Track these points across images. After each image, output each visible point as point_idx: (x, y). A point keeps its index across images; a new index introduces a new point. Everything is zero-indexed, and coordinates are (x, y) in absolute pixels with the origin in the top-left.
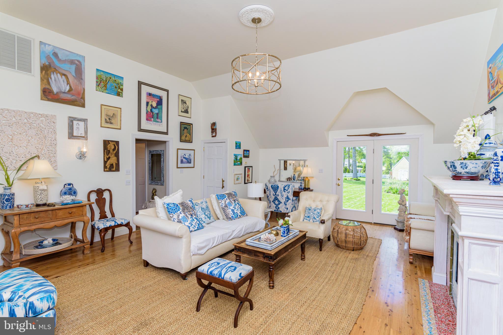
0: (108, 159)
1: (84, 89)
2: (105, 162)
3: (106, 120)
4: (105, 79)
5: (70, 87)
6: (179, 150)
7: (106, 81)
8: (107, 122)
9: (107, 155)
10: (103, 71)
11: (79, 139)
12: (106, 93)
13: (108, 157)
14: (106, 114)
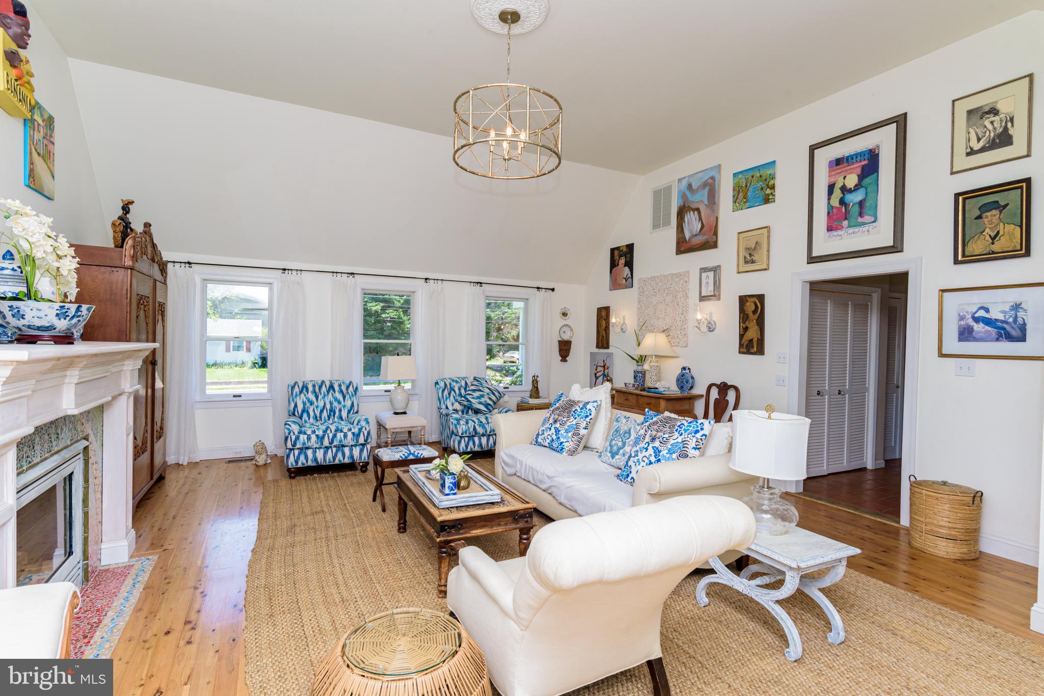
0: (746, 329)
1: (717, 218)
2: (741, 336)
3: (745, 258)
4: (744, 185)
5: (702, 223)
6: (945, 294)
7: (746, 186)
8: (746, 262)
9: (744, 323)
10: (741, 172)
11: (710, 300)
12: (748, 208)
13: (744, 326)
14: (746, 248)
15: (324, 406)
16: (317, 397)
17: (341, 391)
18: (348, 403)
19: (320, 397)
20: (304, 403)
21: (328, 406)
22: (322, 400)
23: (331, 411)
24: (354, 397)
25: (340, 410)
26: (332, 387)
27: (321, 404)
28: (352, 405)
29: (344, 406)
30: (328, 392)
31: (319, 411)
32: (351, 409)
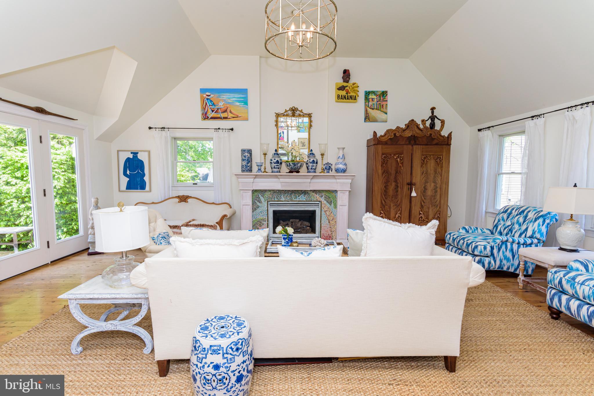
15: (508, 226)
16: (508, 217)
17: (526, 217)
18: (524, 227)
19: (510, 218)
20: (499, 221)
21: (510, 227)
22: (510, 221)
23: (510, 230)
24: (532, 224)
25: (516, 232)
26: (523, 211)
27: (509, 223)
28: (526, 229)
29: (520, 229)
30: (517, 215)
31: (504, 228)
32: (524, 232)
